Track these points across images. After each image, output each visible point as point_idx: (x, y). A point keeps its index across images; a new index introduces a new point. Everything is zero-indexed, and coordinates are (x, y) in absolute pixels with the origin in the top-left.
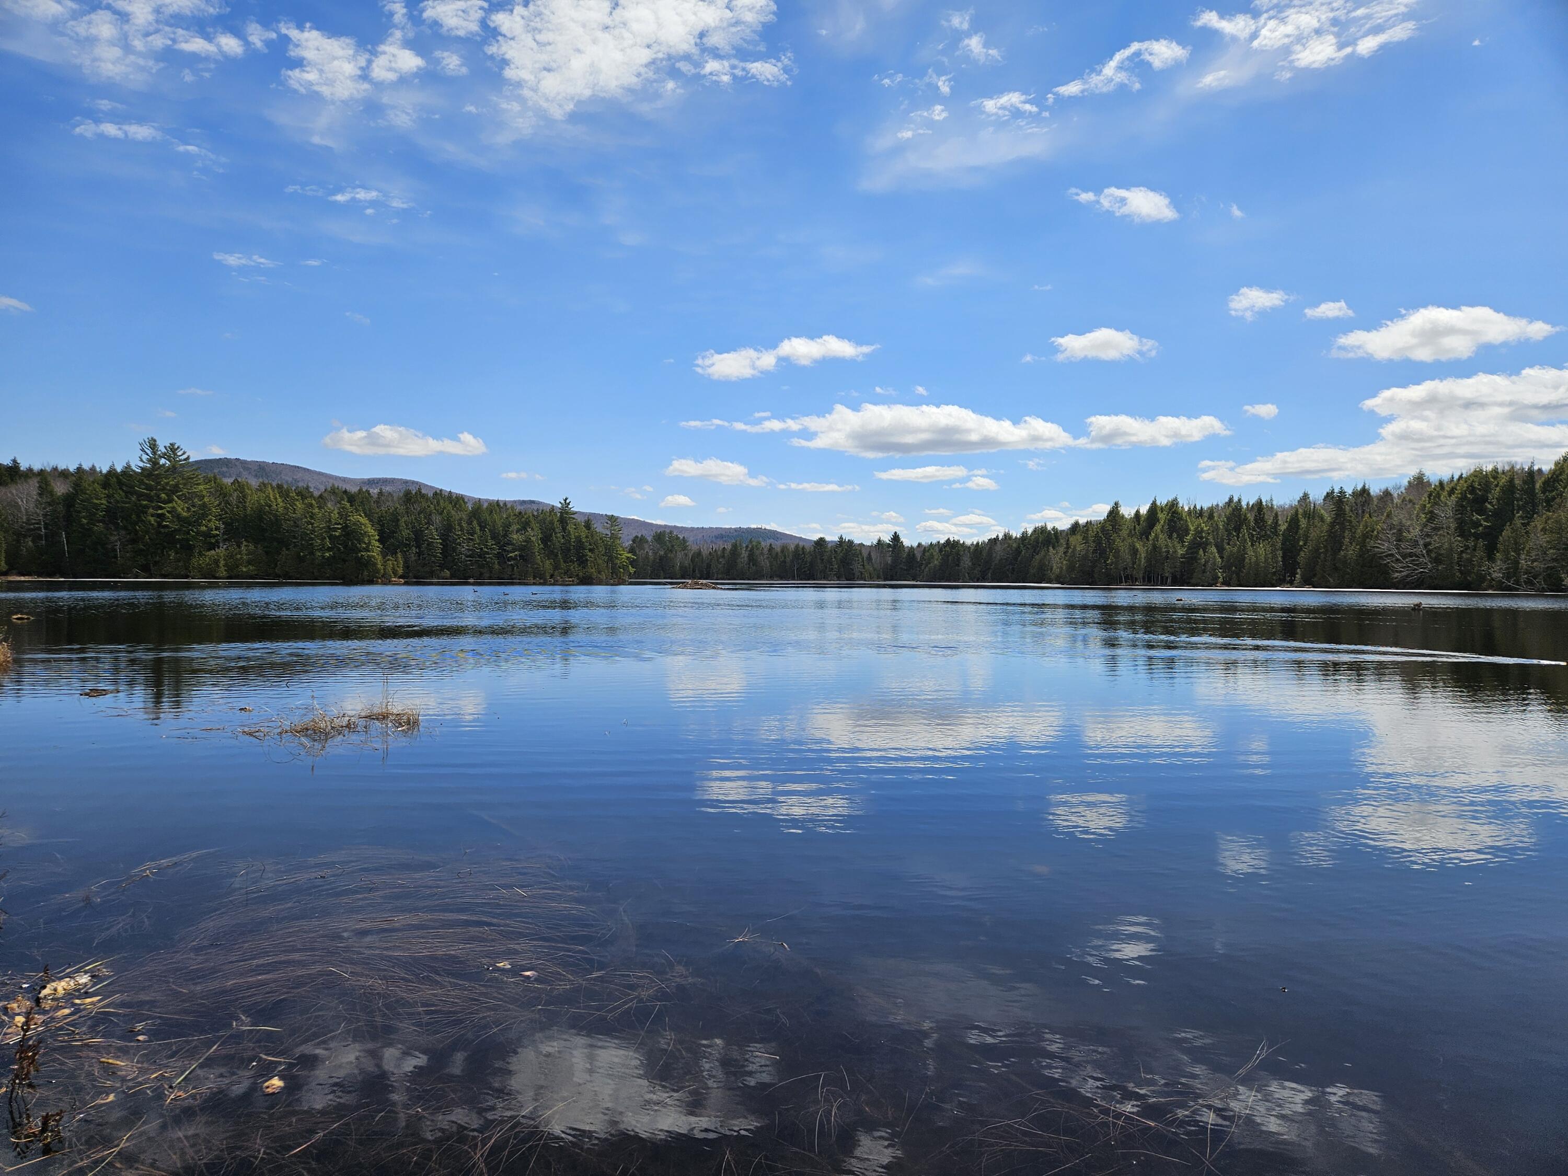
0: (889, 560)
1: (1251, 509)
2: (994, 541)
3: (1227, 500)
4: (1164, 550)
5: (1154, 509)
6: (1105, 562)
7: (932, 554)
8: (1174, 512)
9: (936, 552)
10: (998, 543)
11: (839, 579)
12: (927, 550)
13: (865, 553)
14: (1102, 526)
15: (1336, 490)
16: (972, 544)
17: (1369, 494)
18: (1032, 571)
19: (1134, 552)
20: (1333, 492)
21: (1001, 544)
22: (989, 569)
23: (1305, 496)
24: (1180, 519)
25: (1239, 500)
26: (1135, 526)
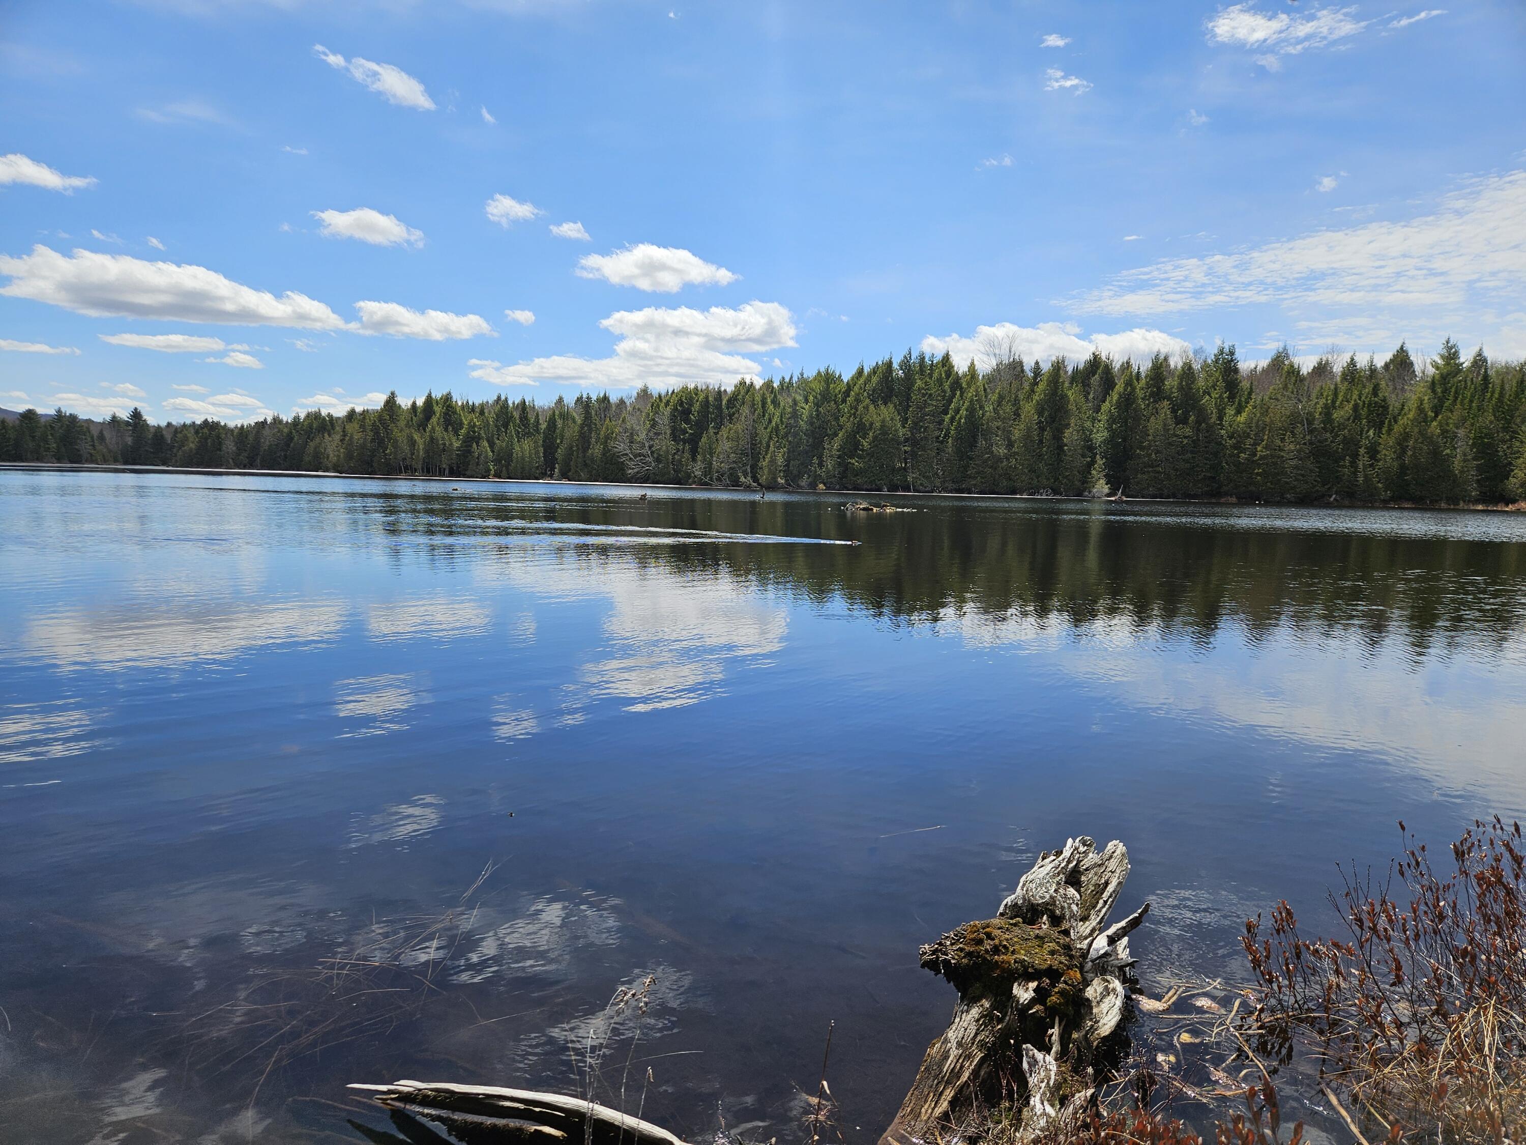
0: (129, 440)
1: (516, 407)
2: (262, 425)
3: (495, 398)
4: (441, 442)
5: (429, 400)
6: (384, 452)
7: (186, 437)
8: (448, 406)
9: (191, 434)
10: (267, 427)
11: (59, 461)
12: (179, 432)
13: (95, 432)
14: (380, 415)
15: (585, 396)
16: (236, 427)
17: (609, 401)
18: (307, 459)
19: (412, 443)
20: (582, 397)
21: (270, 428)
22: (257, 455)
23: (561, 400)
24: (455, 413)
25: (506, 399)
26: (412, 418)
